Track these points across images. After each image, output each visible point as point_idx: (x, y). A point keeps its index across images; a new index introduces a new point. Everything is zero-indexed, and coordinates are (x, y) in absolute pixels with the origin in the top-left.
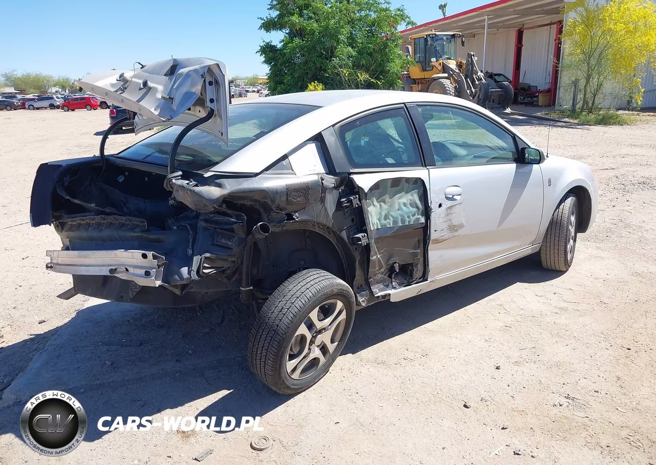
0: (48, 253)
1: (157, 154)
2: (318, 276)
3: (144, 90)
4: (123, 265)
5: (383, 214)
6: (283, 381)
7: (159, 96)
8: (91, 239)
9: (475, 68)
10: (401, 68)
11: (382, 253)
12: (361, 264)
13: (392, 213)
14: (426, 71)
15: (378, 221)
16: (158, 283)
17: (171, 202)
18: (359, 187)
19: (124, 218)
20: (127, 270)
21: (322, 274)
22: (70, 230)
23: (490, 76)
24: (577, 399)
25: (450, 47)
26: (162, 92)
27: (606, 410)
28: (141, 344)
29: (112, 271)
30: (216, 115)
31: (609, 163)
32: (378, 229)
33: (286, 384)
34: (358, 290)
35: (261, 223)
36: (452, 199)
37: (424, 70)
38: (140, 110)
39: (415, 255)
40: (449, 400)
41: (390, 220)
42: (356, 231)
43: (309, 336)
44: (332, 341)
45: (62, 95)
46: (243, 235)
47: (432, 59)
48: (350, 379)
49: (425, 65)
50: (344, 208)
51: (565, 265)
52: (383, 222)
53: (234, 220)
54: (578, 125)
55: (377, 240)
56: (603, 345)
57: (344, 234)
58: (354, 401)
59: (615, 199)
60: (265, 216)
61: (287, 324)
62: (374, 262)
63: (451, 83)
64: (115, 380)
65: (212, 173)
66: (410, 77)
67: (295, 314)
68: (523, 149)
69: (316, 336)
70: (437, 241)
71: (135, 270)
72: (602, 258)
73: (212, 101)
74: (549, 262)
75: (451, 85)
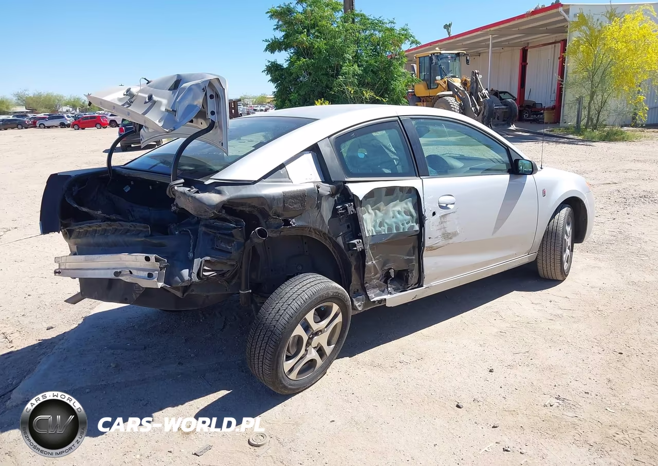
0: (57, 259)
1: (161, 165)
2: (314, 279)
3: (149, 104)
4: (127, 268)
5: (378, 221)
6: (281, 381)
7: (163, 109)
8: (98, 245)
9: (479, 86)
10: (406, 86)
11: (377, 259)
12: (357, 269)
13: (387, 221)
14: (431, 88)
15: (373, 229)
16: (160, 285)
17: (173, 208)
18: (354, 195)
19: (129, 224)
20: (131, 273)
21: (318, 278)
22: (77, 237)
23: (495, 93)
24: (568, 400)
25: (455, 65)
26: (166, 105)
27: (596, 410)
28: (145, 348)
29: (117, 274)
30: (216, 127)
31: (611, 177)
32: (373, 236)
33: (283, 383)
34: (354, 294)
35: (258, 228)
36: (445, 208)
37: (429, 87)
38: (145, 122)
39: (410, 261)
40: (442, 401)
41: (384, 226)
42: (352, 237)
43: (305, 338)
44: (329, 344)
45: (72, 114)
46: (242, 240)
47: (437, 77)
48: (347, 381)
49: (430, 83)
50: (340, 215)
51: (562, 274)
52: (378, 229)
53: (234, 225)
54: (583, 141)
55: (372, 247)
56: (596, 349)
57: (340, 240)
58: (350, 401)
59: (616, 212)
60: (262, 221)
61: (283, 325)
62: (369, 267)
63: (456, 101)
64: (119, 381)
65: (213, 181)
66: (415, 95)
67: (291, 315)
68: (517, 161)
69: (313, 338)
70: (431, 248)
71: (139, 272)
72: (600, 268)
73: (213, 113)
74: (545, 272)
75: (456, 102)
